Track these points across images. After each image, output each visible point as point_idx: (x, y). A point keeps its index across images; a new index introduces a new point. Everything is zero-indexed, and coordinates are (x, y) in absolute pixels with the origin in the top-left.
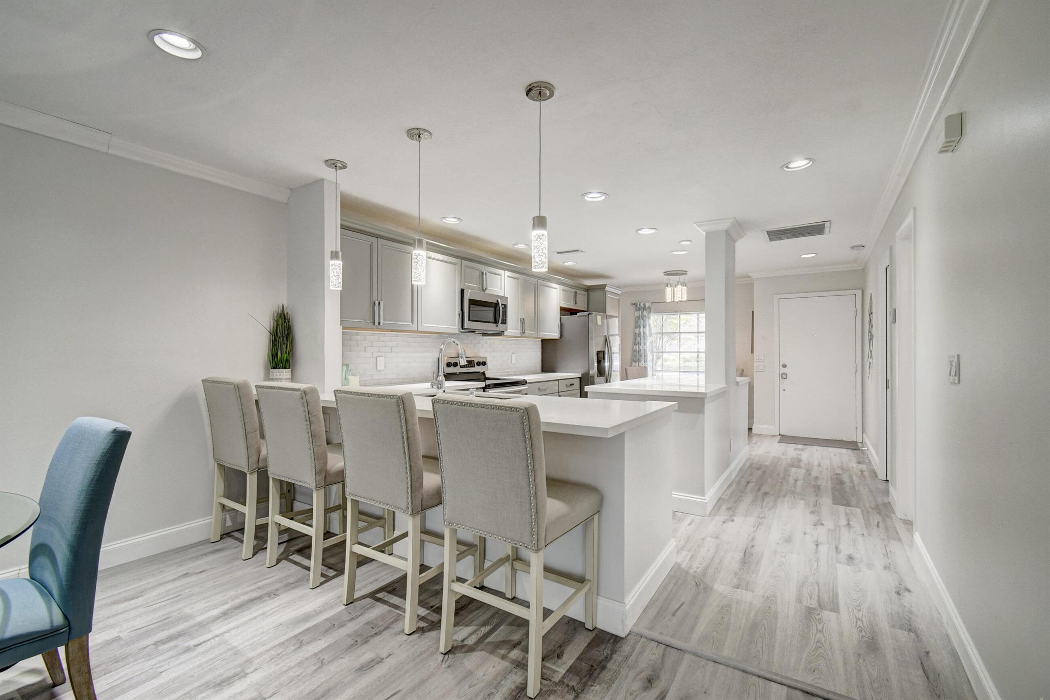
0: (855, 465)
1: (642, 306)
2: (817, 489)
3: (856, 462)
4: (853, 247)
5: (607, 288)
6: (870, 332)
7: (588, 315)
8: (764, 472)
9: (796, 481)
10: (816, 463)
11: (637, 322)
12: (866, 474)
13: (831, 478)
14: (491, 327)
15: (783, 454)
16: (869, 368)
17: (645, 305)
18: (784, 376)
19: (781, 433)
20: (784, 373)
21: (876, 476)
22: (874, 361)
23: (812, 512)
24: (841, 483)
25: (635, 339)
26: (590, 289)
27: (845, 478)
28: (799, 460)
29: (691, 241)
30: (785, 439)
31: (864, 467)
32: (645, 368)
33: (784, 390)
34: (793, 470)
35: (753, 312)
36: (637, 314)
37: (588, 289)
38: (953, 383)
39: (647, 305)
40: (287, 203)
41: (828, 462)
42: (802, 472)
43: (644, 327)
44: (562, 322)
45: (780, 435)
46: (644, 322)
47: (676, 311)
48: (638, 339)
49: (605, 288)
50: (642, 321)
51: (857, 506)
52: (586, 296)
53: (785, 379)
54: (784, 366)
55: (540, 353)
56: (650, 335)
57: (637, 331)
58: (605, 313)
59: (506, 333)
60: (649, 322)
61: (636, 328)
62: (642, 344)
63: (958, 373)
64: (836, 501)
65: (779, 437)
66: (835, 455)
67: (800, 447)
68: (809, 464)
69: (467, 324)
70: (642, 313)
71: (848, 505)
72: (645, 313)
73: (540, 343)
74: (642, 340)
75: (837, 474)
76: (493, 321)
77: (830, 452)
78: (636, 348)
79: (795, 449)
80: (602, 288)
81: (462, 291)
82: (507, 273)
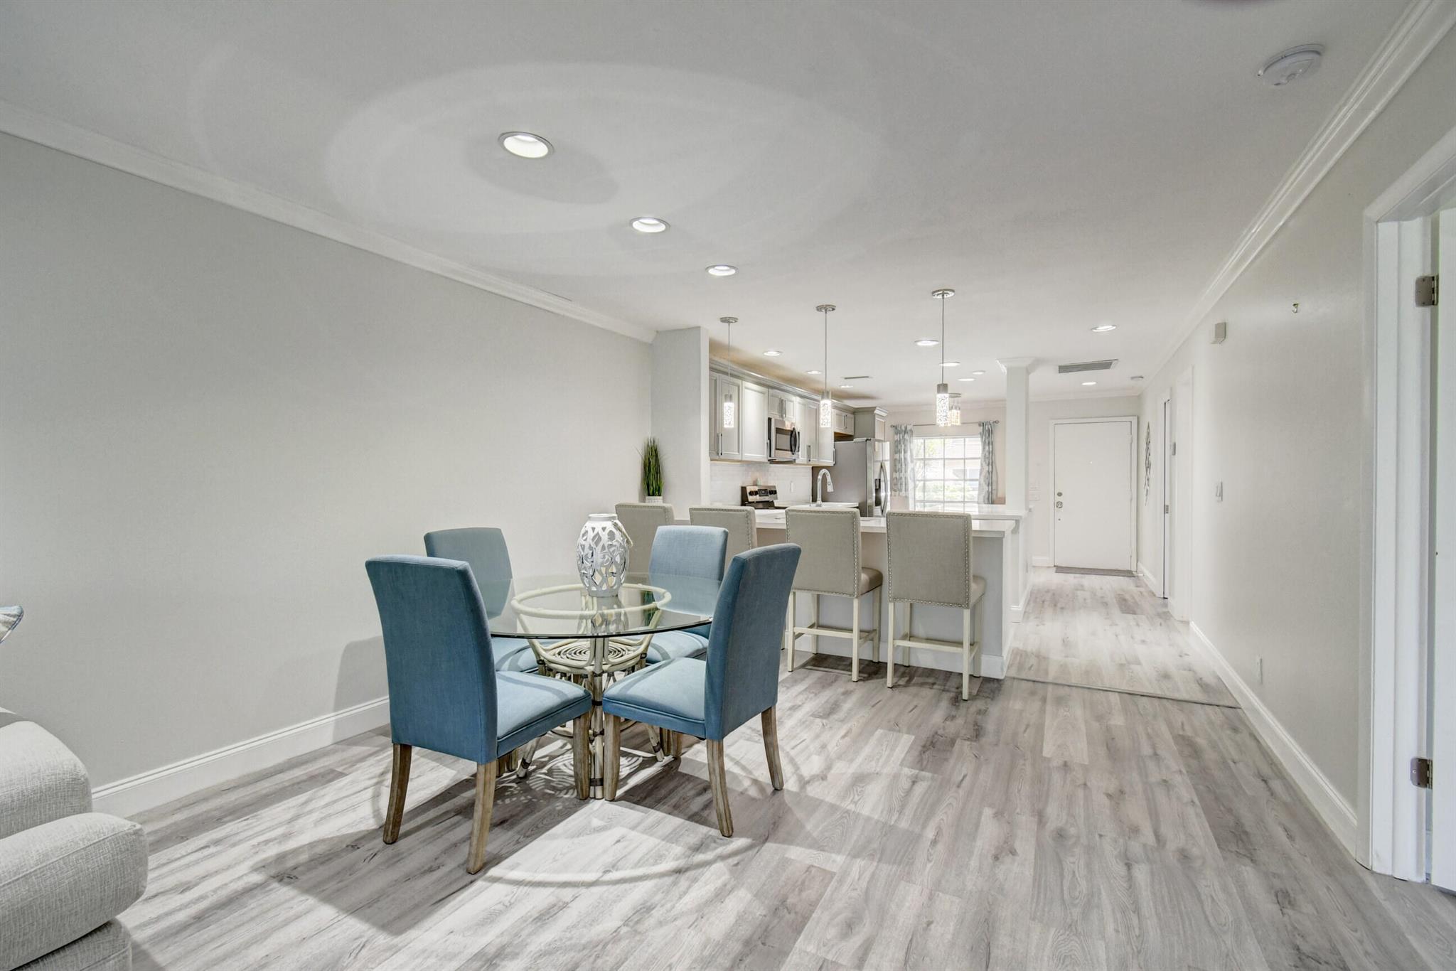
0: (1133, 588)
1: (903, 429)
2: (1106, 604)
3: (1134, 586)
4: (1132, 378)
5: (876, 412)
6: (1147, 459)
7: (866, 441)
8: (1054, 594)
9: (1085, 599)
10: (1097, 587)
11: (897, 446)
12: (1145, 594)
13: (1115, 597)
14: (788, 455)
15: (1064, 581)
16: (1146, 496)
17: (906, 428)
18: (1060, 505)
20: (1059, 502)
21: (1155, 595)
23: (1106, 619)
24: (1125, 600)
25: (895, 466)
27: (1127, 597)
28: (1082, 586)
29: (984, 371)
30: (1060, 569)
31: (1142, 589)
32: (907, 497)
33: (1060, 520)
34: (1079, 593)
36: (897, 437)
37: (855, 412)
38: (1218, 501)
39: (909, 428)
40: (651, 345)
41: (1110, 586)
42: (1088, 593)
43: (905, 452)
44: (836, 448)
45: (1055, 566)
46: (905, 446)
47: (941, 435)
48: (898, 466)
49: (874, 411)
50: (903, 446)
51: (1142, 614)
52: (854, 420)
53: (1060, 508)
54: (1060, 494)
56: (912, 462)
57: (897, 456)
59: (797, 461)
60: (910, 446)
61: (896, 453)
62: (903, 471)
63: (1221, 495)
64: (1124, 611)
65: (1055, 568)
68: (1091, 587)
69: (772, 452)
70: (903, 437)
71: (1134, 613)
72: (906, 437)
74: (904, 466)
75: (1119, 595)
76: (789, 449)
78: (895, 475)
79: (1075, 577)
80: (872, 410)
81: (770, 420)
82: (798, 399)
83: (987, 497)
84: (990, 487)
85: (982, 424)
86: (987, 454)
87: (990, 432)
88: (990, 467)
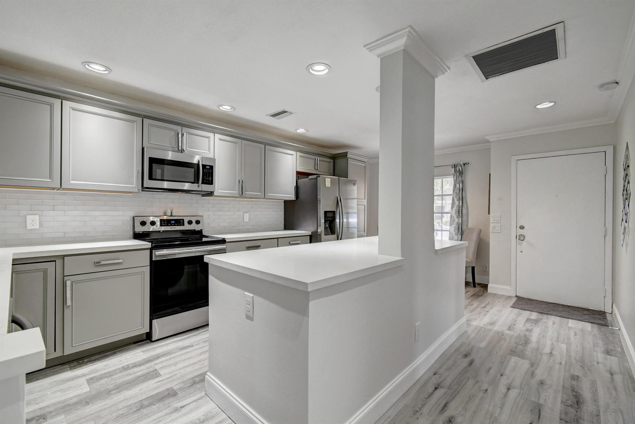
0: (600, 356)
3: (603, 349)
5: (349, 156)
6: (625, 189)
7: (317, 177)
9: (510, 387)
10: (547, 350)
13: (563, 387)
15: (510, 328)
16: (624, 233)
18: (521, 238)
19: (517, 295)
20: (521, 235)
22: (630, 226)
24: (578, 399)
26: (336, 157)
27: (586, 387)
28: (527, 341)
30: (520, 302)
33: (522, 252)
34: (513, 361)
35: (490, 174)
37: (334, 157)
41: (564, 347)
42: (525, 365)
44: (298, 185)
49: (347, 156)
52: (332, 164)
53: (522, 240)
54: (522, 228)
55: (282, 213)
58: (347, 178)
65: (514, 300)
66: (575, 334)
67: (534, 315)
68: (537, 349)
69: (148, 183)
73: (283, 204)
75: (573, 378)
77: (570, 328)
79: (527, 321)
80: (345, 155)
81: (143, 149)
82: (218, 136)
83: (457, 228)
84: (460, 219)
85: (455, 166)
86: (458, 191)
87: (461, 173)
88: (461, 202)
